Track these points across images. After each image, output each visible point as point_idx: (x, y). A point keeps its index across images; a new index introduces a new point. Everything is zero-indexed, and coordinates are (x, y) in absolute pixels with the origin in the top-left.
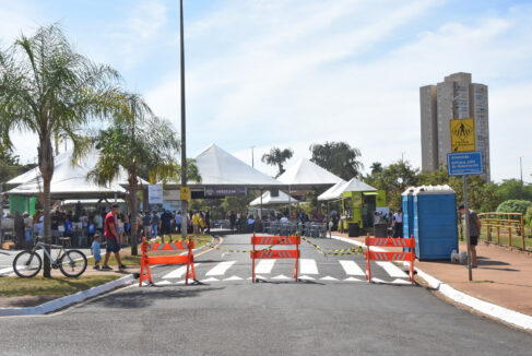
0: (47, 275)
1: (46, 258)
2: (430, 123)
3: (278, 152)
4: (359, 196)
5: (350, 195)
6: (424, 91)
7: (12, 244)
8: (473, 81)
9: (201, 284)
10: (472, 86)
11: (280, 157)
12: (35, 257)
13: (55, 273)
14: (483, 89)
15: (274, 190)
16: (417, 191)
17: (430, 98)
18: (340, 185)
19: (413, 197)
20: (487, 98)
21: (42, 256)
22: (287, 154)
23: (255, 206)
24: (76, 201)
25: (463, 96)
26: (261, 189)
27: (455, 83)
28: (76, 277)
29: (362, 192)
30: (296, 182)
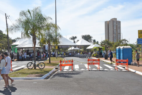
0: (35, 68)
1: (35, 64)
2: (107, 30)
3: (73, 37)
4: (98, 48)
5: (96, 48)
6: (106, 22)
7: (16, 60)
8: (117, 20)
9: (75, 71)
10: (117, 21)
11: (74, 38)
12: (32, 64)
13: (37, 68)
14: (120, 22)
15: (75, 46)
16: (122, 47)
17: (107, 24)
18: (92, 45)
19: (120, 49)
20: (120, 24)
21: (34, 63)
22: (76, 37)
23: (69, 50)
24: (27, 49)
25: (115, 23)
26: (71, 46)
27: (113, 21)
28: (42, 69)
29: (99, 47)
30: (81, 45)
